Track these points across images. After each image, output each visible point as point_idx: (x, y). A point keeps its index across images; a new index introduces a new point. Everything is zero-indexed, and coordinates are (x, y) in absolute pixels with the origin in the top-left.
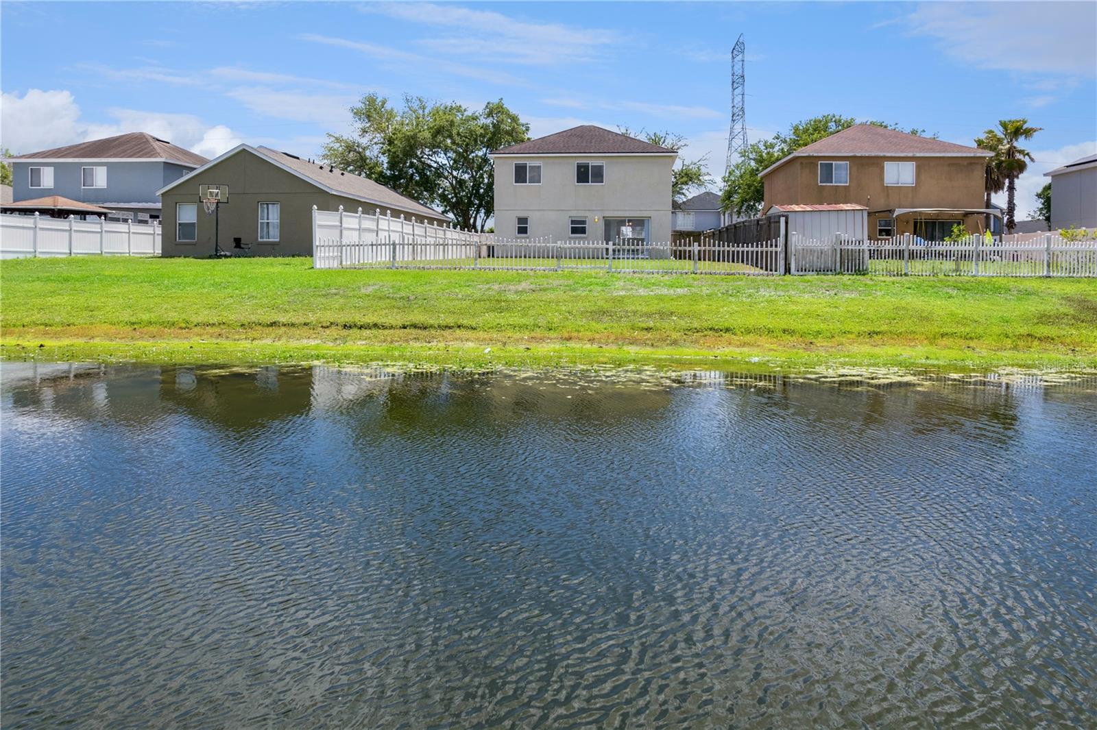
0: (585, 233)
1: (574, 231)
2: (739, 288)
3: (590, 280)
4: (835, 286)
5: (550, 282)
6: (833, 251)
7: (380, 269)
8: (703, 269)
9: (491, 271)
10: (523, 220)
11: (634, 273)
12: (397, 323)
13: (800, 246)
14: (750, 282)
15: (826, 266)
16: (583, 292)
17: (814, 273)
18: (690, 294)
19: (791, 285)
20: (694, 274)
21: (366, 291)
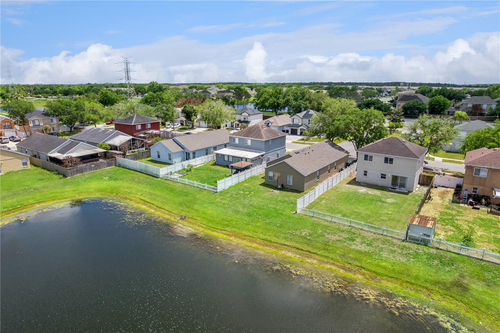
0: (386, 179)
1: (382, 177)
2: (381, 250)
3: (352, 236)
4: (406, 254)
5: (343, 235)
6: (419, 237)
7: (311, 216)
8: (385, 233)
9: (335, 223)
10: (366, 172)
11: (367, 231)
12: (306, 250)
13: (410, 234)
14: (389, 246)
15: (417, 240)
16: (346, 244)
17: (413, 241)
18: (367, 251)
19: (395, 251)
20: (382, 234)
21: (303, 234)
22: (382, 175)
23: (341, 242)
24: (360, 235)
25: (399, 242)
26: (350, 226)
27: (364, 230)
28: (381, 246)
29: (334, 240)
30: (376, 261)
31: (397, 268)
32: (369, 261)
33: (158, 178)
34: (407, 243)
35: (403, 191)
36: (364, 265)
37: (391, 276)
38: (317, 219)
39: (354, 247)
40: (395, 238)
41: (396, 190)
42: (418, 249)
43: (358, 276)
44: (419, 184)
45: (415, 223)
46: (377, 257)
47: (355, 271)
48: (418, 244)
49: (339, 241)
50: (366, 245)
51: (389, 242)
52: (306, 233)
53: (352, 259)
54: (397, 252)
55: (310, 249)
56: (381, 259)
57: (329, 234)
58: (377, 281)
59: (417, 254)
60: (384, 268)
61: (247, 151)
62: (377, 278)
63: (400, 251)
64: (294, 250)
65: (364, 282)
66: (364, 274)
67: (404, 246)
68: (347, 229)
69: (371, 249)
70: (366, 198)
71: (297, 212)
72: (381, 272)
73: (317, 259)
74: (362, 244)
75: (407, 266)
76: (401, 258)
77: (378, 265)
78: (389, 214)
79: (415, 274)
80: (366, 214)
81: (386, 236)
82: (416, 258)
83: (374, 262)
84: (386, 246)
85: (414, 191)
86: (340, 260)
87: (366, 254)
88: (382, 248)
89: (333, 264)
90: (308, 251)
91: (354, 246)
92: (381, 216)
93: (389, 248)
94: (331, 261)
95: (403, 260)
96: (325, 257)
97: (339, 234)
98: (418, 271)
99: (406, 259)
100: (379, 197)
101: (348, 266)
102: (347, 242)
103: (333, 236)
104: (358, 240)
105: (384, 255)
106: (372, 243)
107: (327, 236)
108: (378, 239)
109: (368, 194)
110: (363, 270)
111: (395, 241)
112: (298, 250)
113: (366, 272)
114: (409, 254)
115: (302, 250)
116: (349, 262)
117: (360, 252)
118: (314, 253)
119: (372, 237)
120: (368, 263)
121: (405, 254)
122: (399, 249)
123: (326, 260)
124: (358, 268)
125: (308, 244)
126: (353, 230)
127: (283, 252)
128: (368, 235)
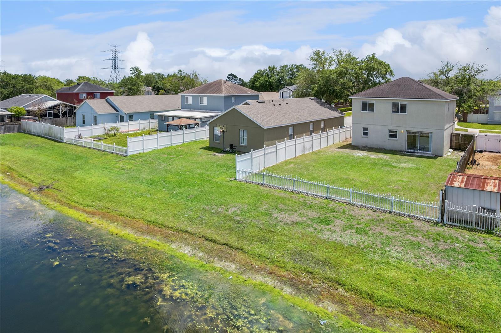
0: (397, 138)
1: (391, 136)
2: (388, 242)
3: (328, 215)
4: (446, 250)
5: (309, 214)
6: (471, 215)
7: (258, 184)
8: (396, 210)
9: (299, 193)
10: (365, 129)
11: (360, 207)
12: (222, 242)
13: (450, 208)
14: (404, 233)
15: (466, 222)
16: (311, 230)
17: (458, 225)
18: (355, 245)
19: (419, 245)
20: (390, 212)
21: (231, 211)
22: (390, 132)
23: (302, 227)
24: (344, 212)
25: (427, 227)
26: (326, 198)
27: (353, 205)
28: (386, 233)
29: (288, 222)
30: (376, 267)
31: (426, 284)
32: (356, 266)
33: (61, 142)
34: (445, 228)
35: (427, 155)
36: (343, 278)
37: (413, 306)
38: (268, 189)
39: (326, 236)
40: (418, 219)
41: (415, 154)
42: (474, 241)
43: (325, 304)
44: (451, 148)
45: (456, 184)
46: (376, 258)
47: (320, 293)
48: (471, 230)
49: (297, 224)
50: (354, 231)
51: (406, 227)
52: (236, 209)
53: (318, 262)
54: (424, 246)
55: (233, 240)
56: (387, 263)
57: (281, 211)
58: (376, 320)
59: (474, 251)
60: (394, 285)
61: (201, 112)
62: (376, 312)
63: (431, 245)
64: (199, 241)
65: (340, 324)
66: (341, 302)
67: (439, 234)
68: (321, 203)
69: (364, 240)
70: (365, 162)
71: (237, 178)
72: (386, 295)
73: (240, 262)
74: (344, 231)
75: (453, 279)
76: (434, 260)
77: (378, 278)
78: (403, 181)
79: (478, 303)
80: (360, 182)
81: (399, 215)
82: (472, 261)
83: (370, 269)
84: (398, 233)
85: (445, 156)
86: (291, 264)
87: (351, 250)
88: (388, 238)
89: (271, 273)
90: (227, 244)
91: (328, 233)
92: (389, 184)
93: (405, 238)
94: (270, 267)
95: (441, 265)
96: (259, 256)
97: (302, 211)
98: (486, 295)
99: (448, 263)
100: (386, 161)
101: (306, 279)
102: (315, 226)
103: (287, 215)
104: (338, 222)
105: (394, 252)
106: (367, 229)
107: (275, 215)
108: (382, 221)
109: (369, 157)
110: (341, 291)
111: (417, 224)
112: (207, 242)
113: (347, 295)
114: (453, 250)
115: (215, 241)
116: (310, 269)
117: (338, 246)
118: (237, 249)
119: (368, 218)
120: (356, 271)
121: (444, 252)
122: (427, 241)
123: (257, 264)
124: (330, 284)
125: (231, 230)
126: (332, 205)
127: (174, 246)
128: (362, 214)
